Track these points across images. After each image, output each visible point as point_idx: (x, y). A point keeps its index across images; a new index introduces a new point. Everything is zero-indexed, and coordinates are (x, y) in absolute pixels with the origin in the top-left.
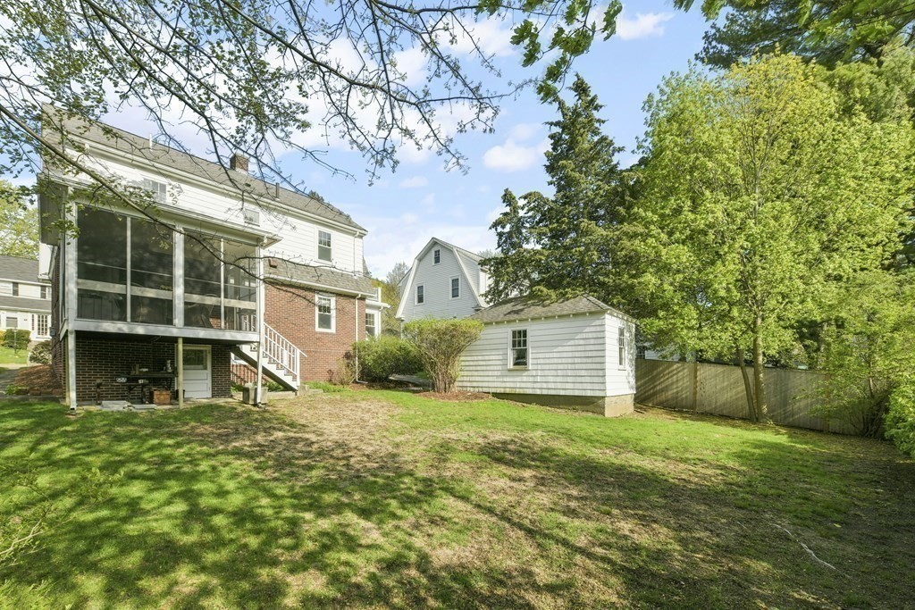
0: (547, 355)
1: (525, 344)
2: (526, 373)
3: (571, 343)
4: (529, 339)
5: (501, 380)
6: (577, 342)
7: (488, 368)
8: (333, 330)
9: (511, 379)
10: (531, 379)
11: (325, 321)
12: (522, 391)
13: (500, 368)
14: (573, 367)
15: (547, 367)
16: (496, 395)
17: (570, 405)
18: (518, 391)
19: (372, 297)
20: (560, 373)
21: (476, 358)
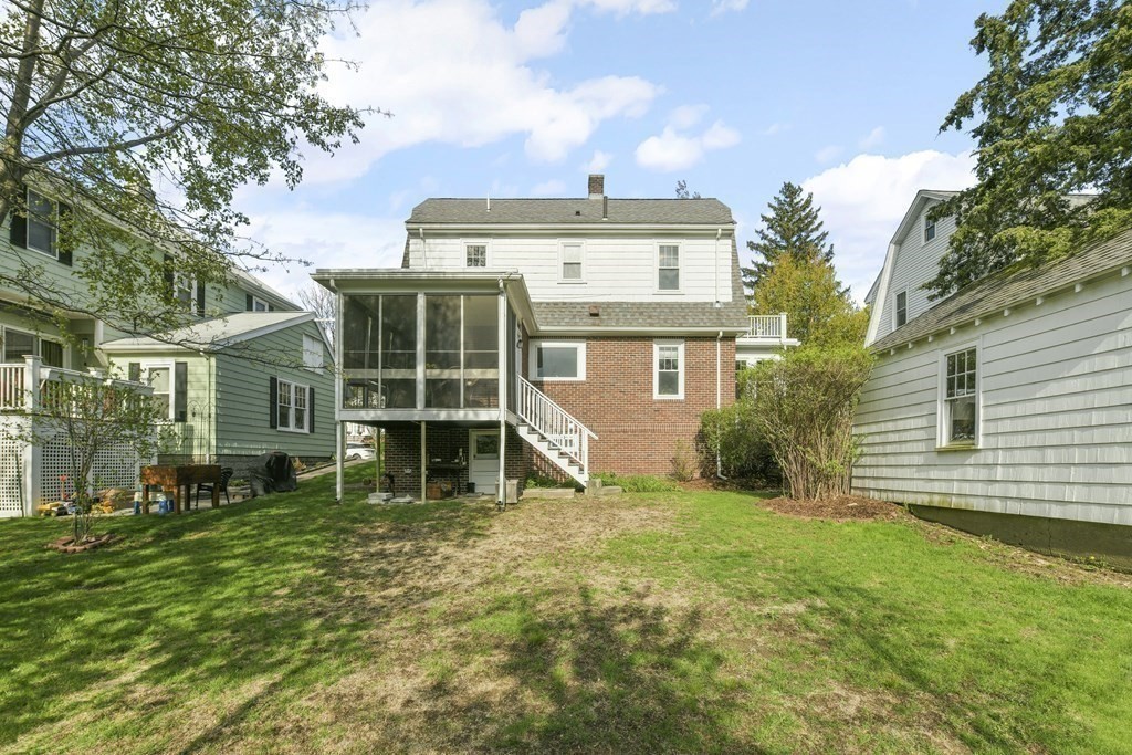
0: (1020, 409)
1: (972, 385)
2: (972, 459)
3: (1084, 366)
4: (981, 371)
5: (923, 475)
6: (1097, 364)
7: (904, 448)
8: (681, 395)
9: (944, 475)
10: (983, 474)
11: (668, 383)
12: (962, 503)
13: (921, 447)
14: (1086, 437)
15: (1019, 441)
16: (916, 510)
17: (1078, 551)
18: (955, 503)
19: (745, 332)
20: (1051, 456)
21: (883, 427)
